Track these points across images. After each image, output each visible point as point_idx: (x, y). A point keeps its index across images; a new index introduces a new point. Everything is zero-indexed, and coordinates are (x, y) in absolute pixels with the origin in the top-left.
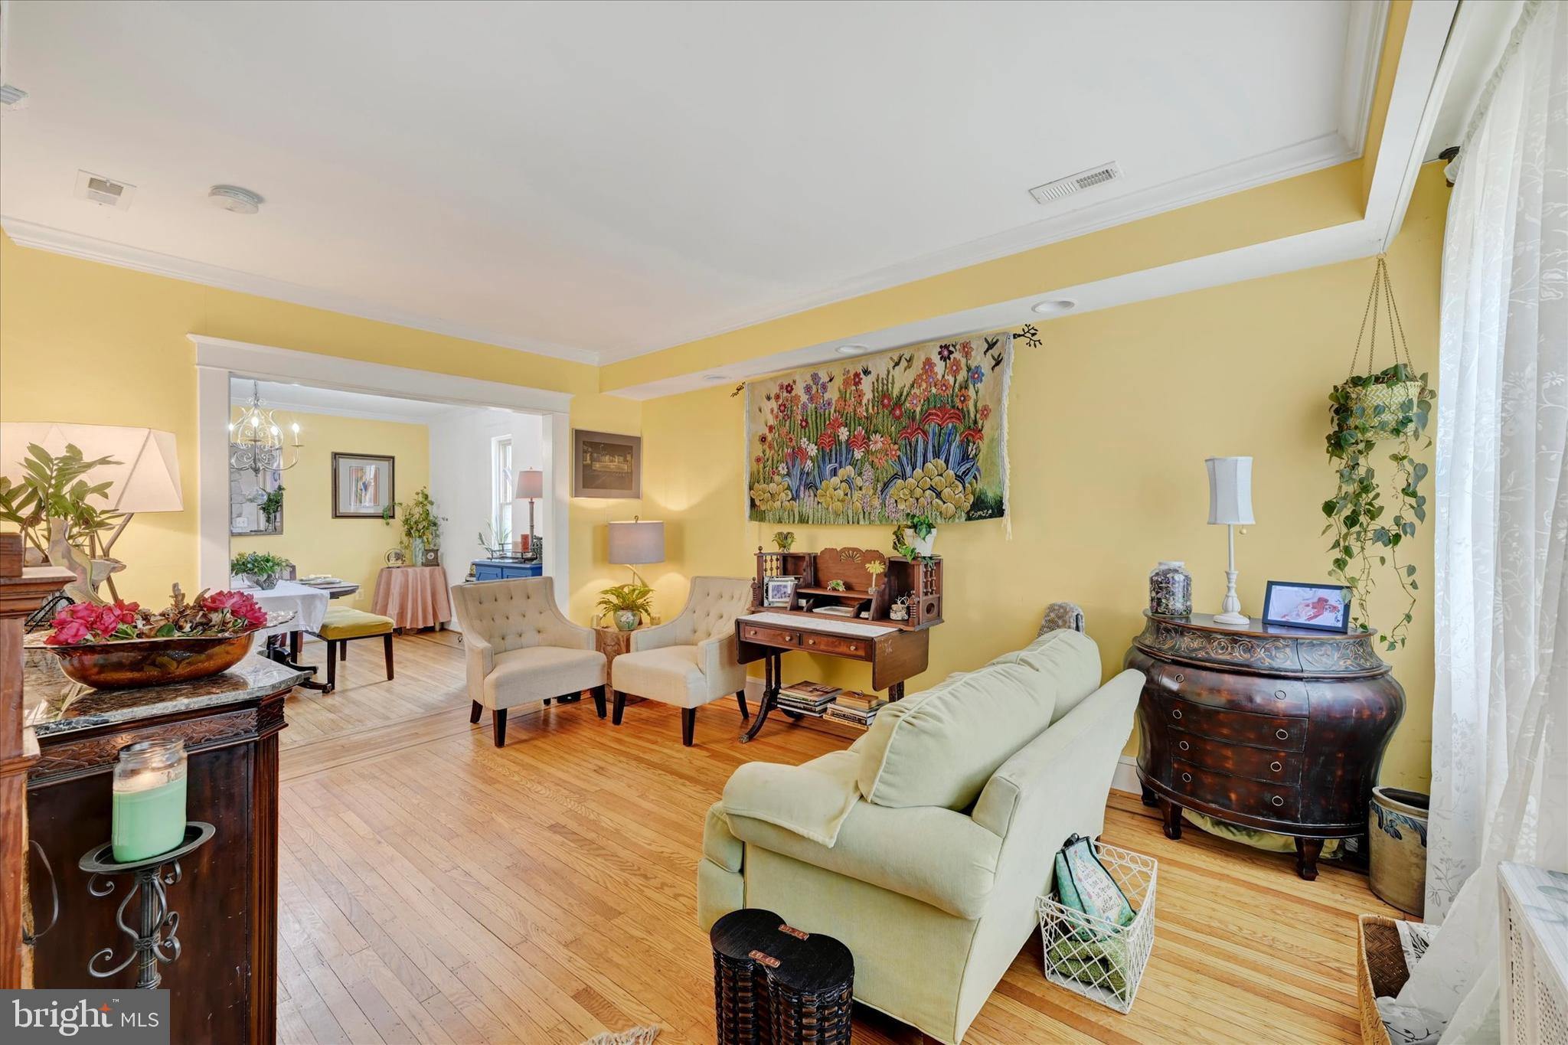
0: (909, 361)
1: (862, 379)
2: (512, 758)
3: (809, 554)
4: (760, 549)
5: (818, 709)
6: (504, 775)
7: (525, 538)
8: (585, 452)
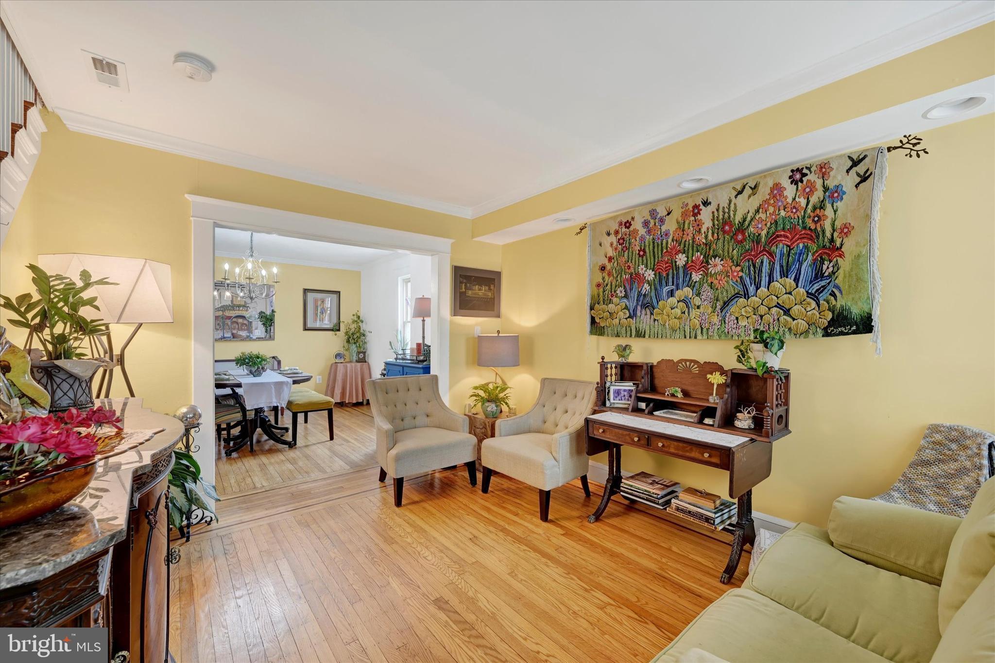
0: (754, 188)
1: (701, 210)
2: (406, 518)
3: (647, 364)
4: (603, 358)
5: (661, 501)
6: (400, 536)
7: (419, 345)
8: (461, 283)
